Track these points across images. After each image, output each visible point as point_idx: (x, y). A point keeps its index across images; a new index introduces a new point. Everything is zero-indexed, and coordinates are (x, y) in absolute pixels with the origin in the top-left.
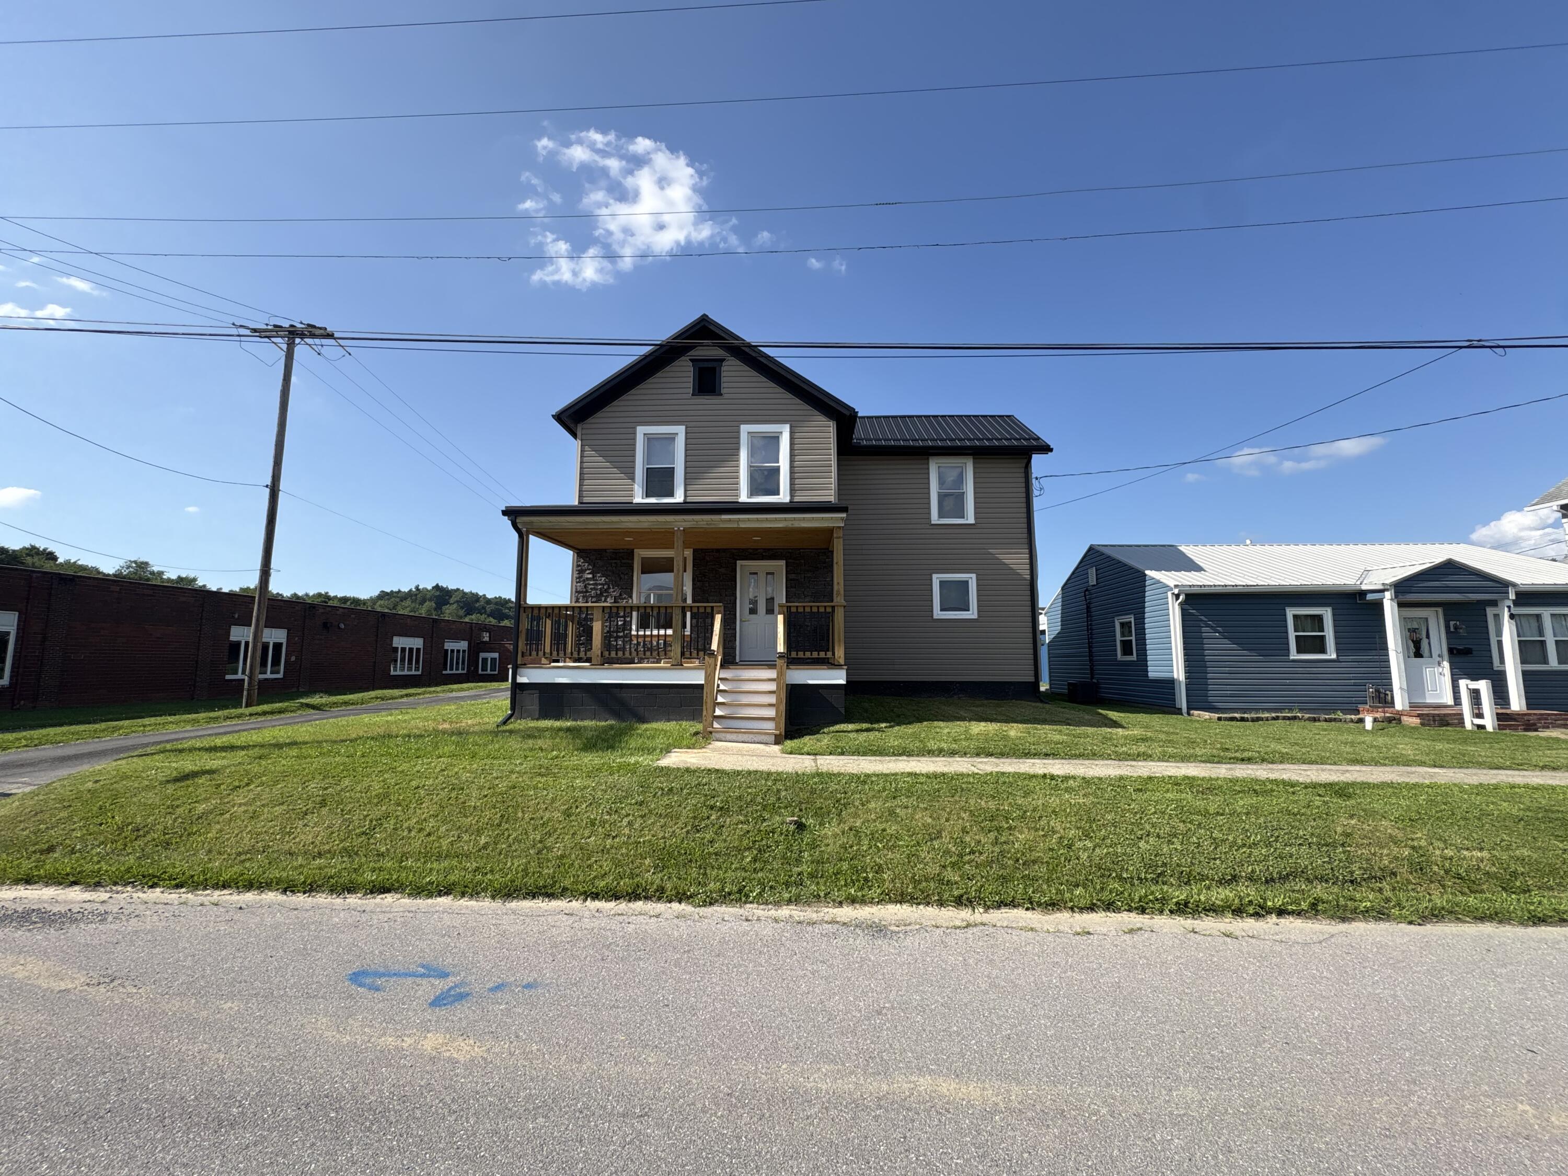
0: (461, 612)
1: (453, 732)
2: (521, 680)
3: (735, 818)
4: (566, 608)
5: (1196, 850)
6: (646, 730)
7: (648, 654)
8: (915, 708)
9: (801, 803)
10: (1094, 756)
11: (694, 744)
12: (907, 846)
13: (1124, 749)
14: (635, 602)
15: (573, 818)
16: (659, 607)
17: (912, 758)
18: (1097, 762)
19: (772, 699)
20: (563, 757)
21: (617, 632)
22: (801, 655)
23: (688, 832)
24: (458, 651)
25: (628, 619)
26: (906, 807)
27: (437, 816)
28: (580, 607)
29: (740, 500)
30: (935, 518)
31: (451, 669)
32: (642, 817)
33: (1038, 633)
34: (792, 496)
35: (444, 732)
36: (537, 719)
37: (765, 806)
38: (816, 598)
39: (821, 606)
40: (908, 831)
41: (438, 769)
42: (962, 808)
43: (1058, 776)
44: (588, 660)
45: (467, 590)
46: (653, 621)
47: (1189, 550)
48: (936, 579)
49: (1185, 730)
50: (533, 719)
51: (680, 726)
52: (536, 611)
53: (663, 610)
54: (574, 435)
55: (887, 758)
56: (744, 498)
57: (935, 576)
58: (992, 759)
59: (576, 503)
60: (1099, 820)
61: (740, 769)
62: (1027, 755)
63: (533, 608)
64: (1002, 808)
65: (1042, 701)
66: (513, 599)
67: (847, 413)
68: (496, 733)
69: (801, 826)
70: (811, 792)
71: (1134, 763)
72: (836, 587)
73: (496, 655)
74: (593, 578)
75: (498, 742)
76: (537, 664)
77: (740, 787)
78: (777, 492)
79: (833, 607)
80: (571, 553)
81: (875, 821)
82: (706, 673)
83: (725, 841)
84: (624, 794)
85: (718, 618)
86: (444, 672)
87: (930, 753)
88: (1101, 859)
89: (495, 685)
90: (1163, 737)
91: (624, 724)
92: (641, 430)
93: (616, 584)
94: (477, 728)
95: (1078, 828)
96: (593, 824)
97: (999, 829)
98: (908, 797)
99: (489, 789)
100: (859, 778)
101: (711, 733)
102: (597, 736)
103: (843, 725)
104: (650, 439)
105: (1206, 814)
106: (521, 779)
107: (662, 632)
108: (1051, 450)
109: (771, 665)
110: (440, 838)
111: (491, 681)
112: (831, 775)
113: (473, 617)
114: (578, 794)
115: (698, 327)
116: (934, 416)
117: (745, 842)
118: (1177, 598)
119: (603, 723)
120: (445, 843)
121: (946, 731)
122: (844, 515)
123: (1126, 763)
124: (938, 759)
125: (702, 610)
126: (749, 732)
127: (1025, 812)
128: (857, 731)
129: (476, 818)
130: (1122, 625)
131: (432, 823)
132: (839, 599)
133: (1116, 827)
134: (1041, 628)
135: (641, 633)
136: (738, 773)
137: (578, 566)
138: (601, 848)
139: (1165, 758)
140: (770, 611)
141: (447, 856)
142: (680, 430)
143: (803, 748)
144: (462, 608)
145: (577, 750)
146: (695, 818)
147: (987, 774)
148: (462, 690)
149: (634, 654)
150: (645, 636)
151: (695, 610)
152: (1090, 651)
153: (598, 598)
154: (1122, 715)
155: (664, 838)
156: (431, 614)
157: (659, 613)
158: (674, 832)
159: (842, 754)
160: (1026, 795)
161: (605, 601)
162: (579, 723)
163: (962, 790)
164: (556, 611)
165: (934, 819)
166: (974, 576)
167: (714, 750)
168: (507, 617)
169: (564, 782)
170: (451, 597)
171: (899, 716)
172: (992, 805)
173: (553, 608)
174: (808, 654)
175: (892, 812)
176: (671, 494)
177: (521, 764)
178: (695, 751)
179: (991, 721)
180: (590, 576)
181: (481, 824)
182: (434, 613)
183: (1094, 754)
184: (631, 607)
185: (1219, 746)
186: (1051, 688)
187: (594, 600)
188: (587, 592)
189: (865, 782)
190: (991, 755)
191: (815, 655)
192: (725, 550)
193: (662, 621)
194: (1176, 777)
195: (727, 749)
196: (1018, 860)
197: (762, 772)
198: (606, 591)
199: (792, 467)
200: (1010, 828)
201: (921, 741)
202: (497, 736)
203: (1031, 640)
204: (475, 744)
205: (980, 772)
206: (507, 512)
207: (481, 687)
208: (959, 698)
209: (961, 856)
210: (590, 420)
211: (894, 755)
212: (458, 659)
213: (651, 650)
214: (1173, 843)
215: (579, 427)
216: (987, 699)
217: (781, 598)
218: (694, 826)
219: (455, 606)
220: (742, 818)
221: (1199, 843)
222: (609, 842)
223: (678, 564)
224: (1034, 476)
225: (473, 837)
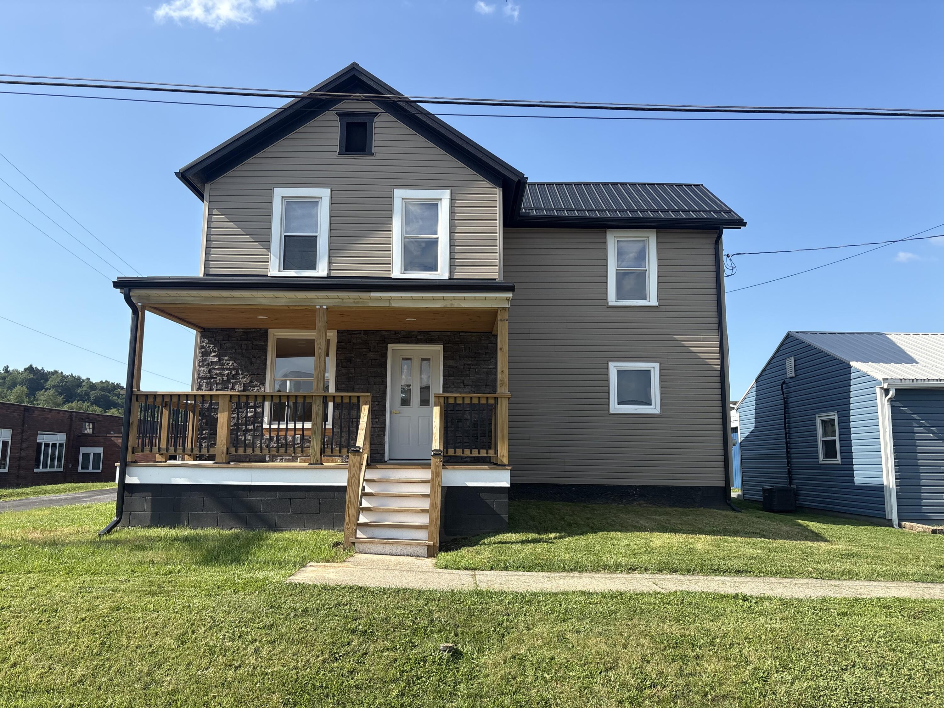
0: (60, 399)
1: (45, 543)
2: (129, 480)
3: (381, 644)
4: (187, 396)
5: (907, 684)
6: (277, 540)
7: (282, 450)
8: (589, 515)
9: (457, 626)
10: (792, 573)
11: (333, 557)
12: (579, 678)
13: (828, 566)
14: (268, 390)
15: (189, 645)
16: (296, 396)
17: (585, 575)
18: (796, 581)
19: (425, 504)
20: (179, 572)
21: (246, 425)
22: (459, 453)
23: (324, 661)
24: (54, 445)
25: (259, 410)
26: (578, 632)
27: (24, 643)
28: (203, 396)
29: (392, 276)
30: (612, 299)
31: (45, 466)
32: (272, 643)
33: (729, 431)
34: (451, 272)
35: (35, 543)
36: (149, 527)
37: (415, 630)
38: (477, 387)
39: (484, 397)
40: (580, 659)
41: (26, 587)
42: (641, 633)
43: (751, 596)
44: (211, 457)
45: (67, 373)
46: (287, 412)
47: (900, 340)
48: (613, 368)
49: (895, 544)
50: (143, 527)
51: (318, 535)
52: (151, 400)
53: (300, 401)
54: (201, 196)
55: (557, 574)
56: (397, 273)
57: (612, 365)
58: (677, 576)
59: (202, 275)
60: (799, 649)
61: (387, 586)
62: (716, 571)
63: (147, 396)
64: (687, 633)
65: (734, 510)
66: (124, 384)
67: (515, 179)
68: (97, 544)
69: (456, 654)
70: (469, 614)
71: (837, 582)
72: (499, 376)
73: (100, 450)
74: (220, 362)
75: (100, 554)
76: (150, 461)
77: (386, 608)
78: (434, 268)
79: (496, 399)
80: (194, 332)
81: (541, 648)
82: (349, 473)
83: (368, 671)
84: (250, 616)
85: (365, 410)
86: (36, 470)
87: (606, 568)
88: (801, 694)
89: (98, 486)
90: (871, 552)
91: (252, 533)
92: (279, 193)
93: (245, 369)
94: (74, 538)
95: (775, 658)
96: (212, 653)
97: (684, 658)
98: (580, 619)
99: (88, 610)
100: (524, 598)
101: (353, 543)
102: (220, 547)
103: (506, 535)
104: (289, 203)
105: (918, 641)
106: (126, 599)
107: (299, 425)
108: (744, 224)
109: (424, 464)
110: (27, 669)
111: (93, 482)
112: (491, 594)
113: (74, 404)
114: (195, 616)
115: (349, 76)
116: (613, 184)
117: (392, 672)
118: (887, 395)
119: (227, 532)
120: (33, 675)
121: (624, 543)
122: (510, 295)
123: (830, 582)
124: (615, 575)
125: (346, 400)
126: (397, 542)
127: (714, 638)
128: (523, 542)
129: (72, 646)
130: (824, 422)
131: (19, 650)
132: (503, 390)
133: (817, 656)
134: (733, 425)
135: (275, 426)
136: (384, 591)
137: (202, 347)
138: (221, 680)
139: (873, 576)
140: (425, 402)
141: (35, 691)
142: (325, 194)
143: (460, 562)
144: (60, 394)
145: (196, 563)
146: (333, 644)
147: (670, 594)
148: (58, 491)
149: (266, 451)
150: (278, 430)
151: (338, 401)
152: (788, 452)
153: (224, 386)
154: (825, 526)
155: (296, 668)
156: (23, 401)
157: (295, 404)
158: (308, 660)
159: (505, 568)
160: (715, 618)
161: (233, 388)
162: (198, 531)
163: (642, 611)
164: (175, 400)
165: (609, 646)
166: (656, 365)
167: (358, 564)
168: (116, 405)
169: (178, 601)
170: (47, 380)
171: (570, 525)
172: (676, 630)
173: (171, 396)
174: (467, 452)
175: (561, 638)
176: (313, 267)
177: (127, 581)
178: (335, 565)
179: (676, 531)
180: (215, 359)
181: (76, 653)
182: (26, 399)
183: (793, 572)
184: (264, 396)
185: (933, 563)
186: (743, 493)
187: (219, 387)
188: (211, 377)
189: (530, 602)
190: (676, 571)
191: (475, 453)
192: (375, 332)
193: (299, 412)
194: (885, 599)
195: (372, 562)
196: (706, 695)
197: (412, 590)
198: (234, 377)
199: (452, 239)
200: (697, 657)
201: (596, 555)
202: (99, 547)
203: (721, 439)
204: (72, 557)
205: (663, 591)
206: (119, 284)
207: (80, 488)
208: (640, 505)
209: (640, 689)
210: (220, 180)
211: (564, 570)
212: (53, 454)
213: (285, 446)
214: (881, 675)
215: (207, 187)
216: (671, 506)
217: (438, 388)
218: (332, 654)
219: (52, 391)
220: (388, 644)
221: (910, 675)
222: (231, 673)
223: (319, 347)
224: (725, 253)
225: (68, 668)
